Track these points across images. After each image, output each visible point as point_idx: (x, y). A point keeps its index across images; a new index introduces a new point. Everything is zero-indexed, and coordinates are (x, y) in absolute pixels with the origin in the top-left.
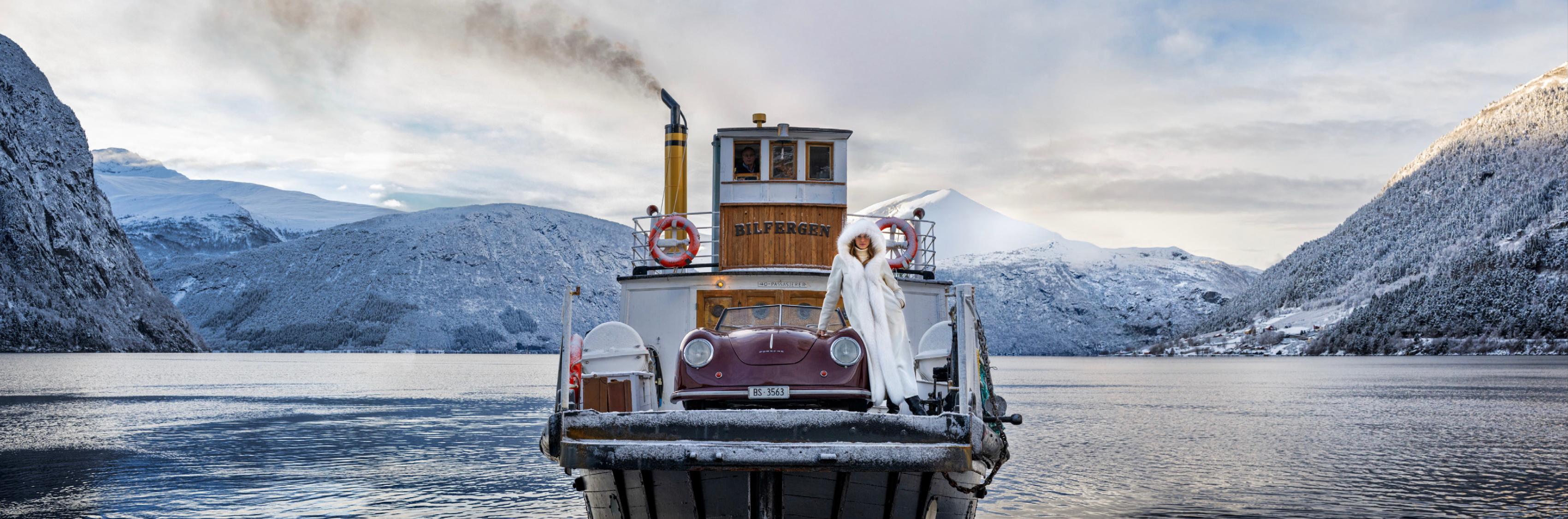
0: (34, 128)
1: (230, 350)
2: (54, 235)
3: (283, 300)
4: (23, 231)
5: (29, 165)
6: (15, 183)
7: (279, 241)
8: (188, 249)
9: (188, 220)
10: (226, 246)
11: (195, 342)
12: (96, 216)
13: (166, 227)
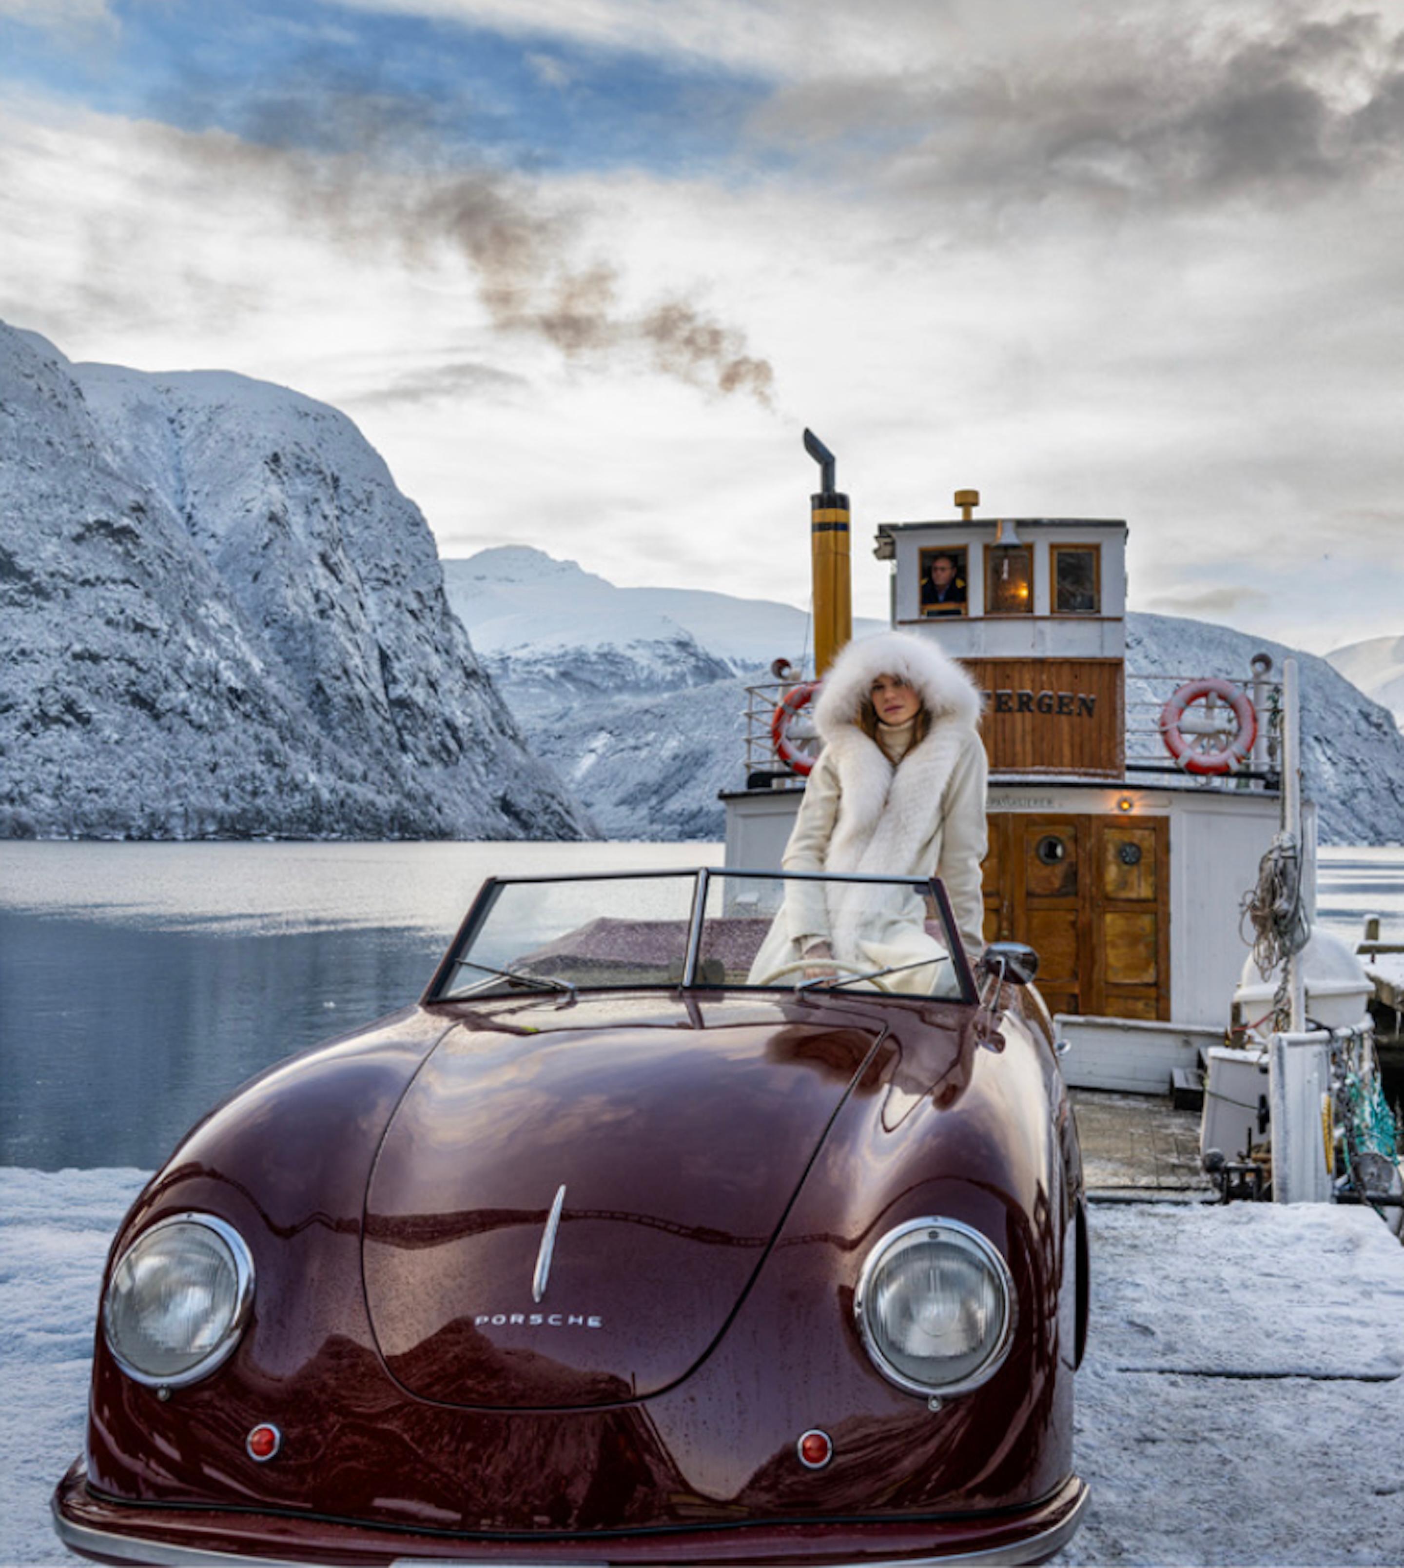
0: (366, 534)
1: (653, 838)
2: (389, 681)
3: (729, 765)
4: (338, 678)
5: (358, 585)
6: (338, 610)
7: (733, 676)
8: (605, 691)
9: (605, 649)
10: (658, 685)
11: (579, 827)
12: (447, 652)
13: (575, 660)
